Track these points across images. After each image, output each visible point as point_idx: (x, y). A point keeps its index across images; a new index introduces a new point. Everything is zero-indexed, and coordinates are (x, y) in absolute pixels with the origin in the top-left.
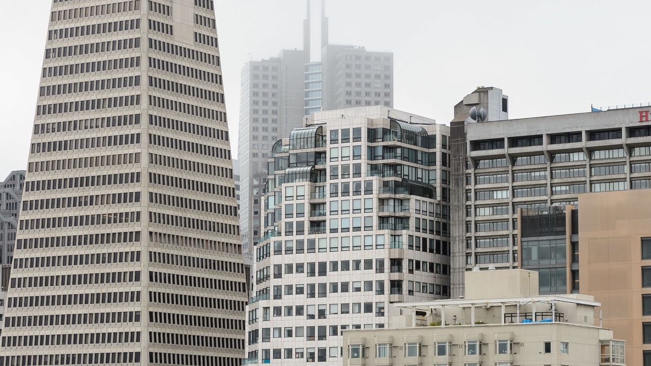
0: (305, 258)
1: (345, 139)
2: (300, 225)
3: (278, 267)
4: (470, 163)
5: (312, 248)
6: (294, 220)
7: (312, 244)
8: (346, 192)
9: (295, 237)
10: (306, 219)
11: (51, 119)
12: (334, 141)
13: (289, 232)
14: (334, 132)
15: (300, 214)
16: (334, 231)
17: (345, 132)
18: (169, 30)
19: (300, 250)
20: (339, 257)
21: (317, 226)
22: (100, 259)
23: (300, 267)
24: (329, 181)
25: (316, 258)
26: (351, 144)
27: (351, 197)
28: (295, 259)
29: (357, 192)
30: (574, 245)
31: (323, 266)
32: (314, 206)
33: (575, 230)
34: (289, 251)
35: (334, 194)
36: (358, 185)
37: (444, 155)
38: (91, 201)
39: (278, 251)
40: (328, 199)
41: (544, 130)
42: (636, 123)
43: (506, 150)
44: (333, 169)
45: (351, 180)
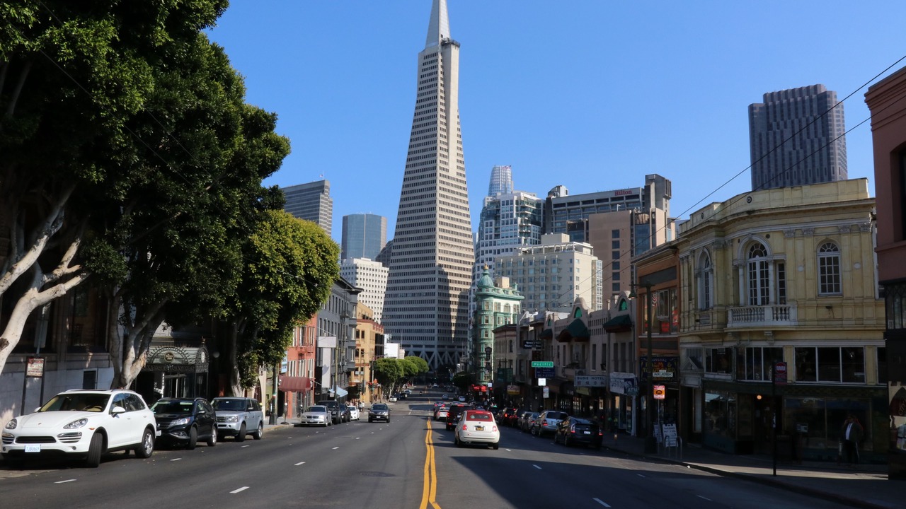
0: (493, 248)
1: (507, 204)
2: (491, 236)
3: (483, 251)
4: (553, 212)
5: (495, 245)
6: (489, 234)
7: (495, 242)
8: (507, 224)
9: (489, 240)
10: (493, 234)
11: (405, 203)
12: (503, 205)
13: (487, 239)
14: (503, 202)
15: (491, 232)
16: (503, 238)
17: (507, 201)
18: (447, 170)
19: (491, 245)
20: (505, 247)
21: (497, 236)
22: (422, 252)
23: (491, 252)
24: (501, 219)
25: (496, 248)
26: (509, 206)
27: (509, 225)
28: (489, 248)
29: (511, 223)
30: (587, 234)
31: (499, 251)
32: (496, 229)
33: (587, 228)
34: (487, 245)
35: (503, 224)
36: (512, 221)
37: (544, 211)
38: (418, 231)
39: (483, 246)
40: (501, 226)
41: (580, 200)
42: (614, 196)
43: (567, 207)
44: (503, 215)
45: (509, 219)
